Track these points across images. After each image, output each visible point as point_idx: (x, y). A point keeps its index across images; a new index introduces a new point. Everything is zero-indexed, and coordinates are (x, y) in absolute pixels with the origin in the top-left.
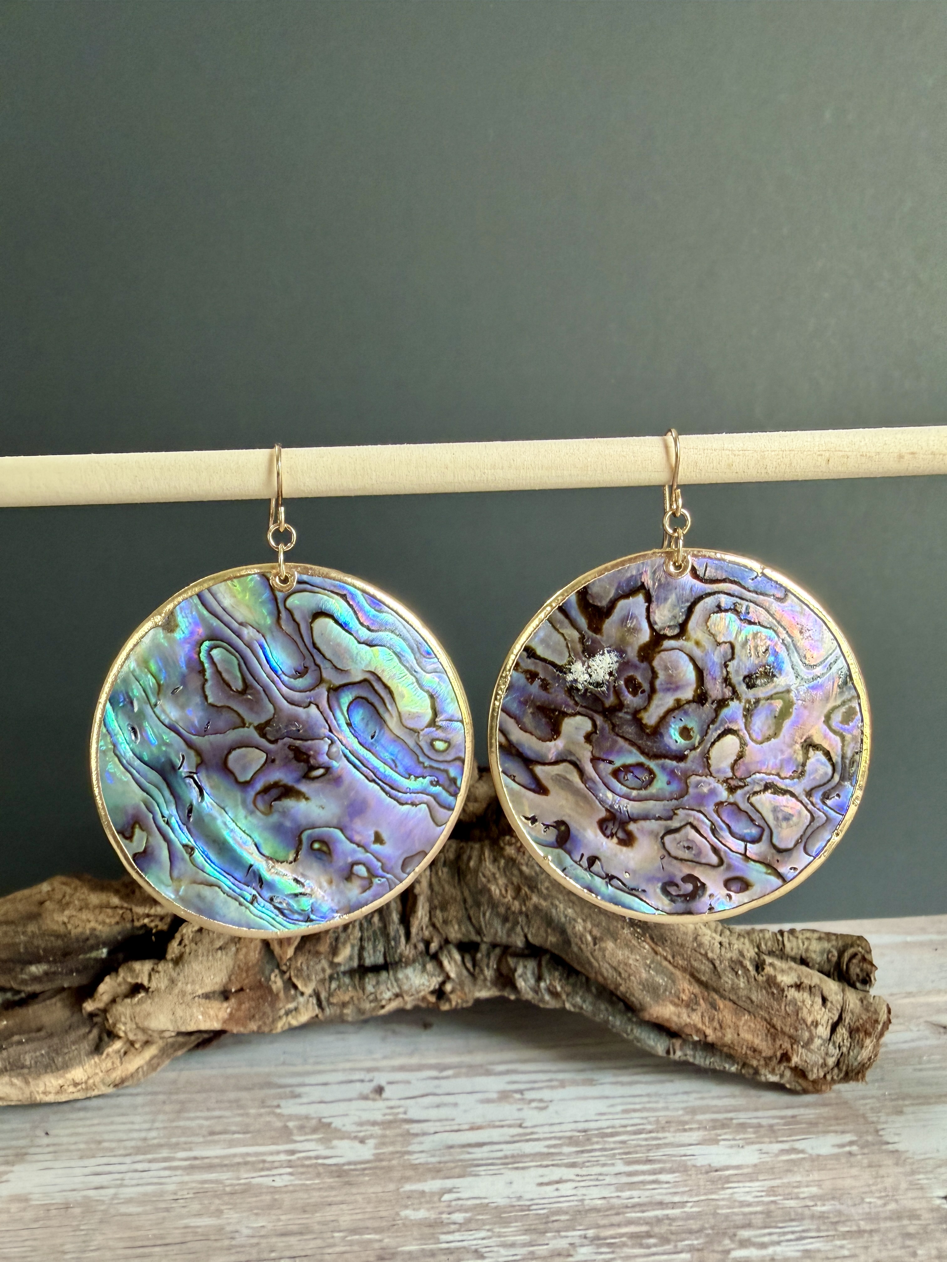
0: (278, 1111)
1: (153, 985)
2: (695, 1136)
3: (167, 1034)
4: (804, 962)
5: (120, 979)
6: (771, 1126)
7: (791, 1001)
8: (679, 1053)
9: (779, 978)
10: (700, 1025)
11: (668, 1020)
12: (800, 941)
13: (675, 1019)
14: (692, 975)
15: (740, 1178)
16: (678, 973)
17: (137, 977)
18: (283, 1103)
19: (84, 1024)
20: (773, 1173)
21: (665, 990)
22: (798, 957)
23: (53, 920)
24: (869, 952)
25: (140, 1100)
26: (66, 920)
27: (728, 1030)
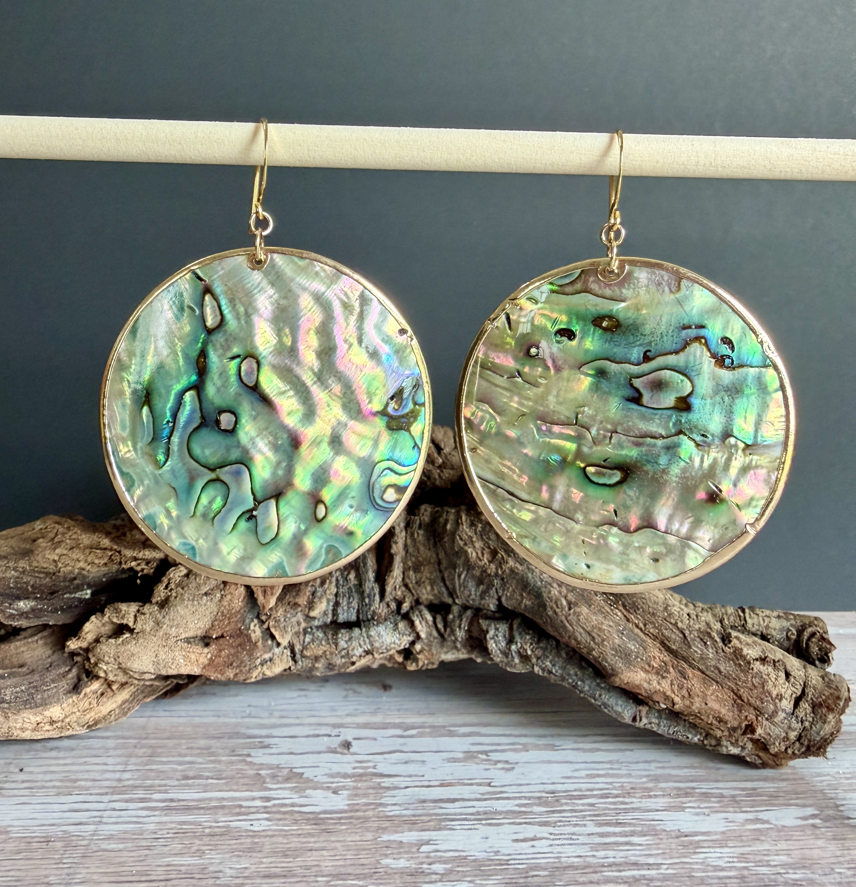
0: (249, 759)
1: (138, 627)
2: (662, 802)
3: (147, 676)
4: (764, 637)
5: (106, 618)
6: (733, 796)
7: (757, 673)
8: (645, 721)
9: (745, 651)
10: (669, 693)
11: (638, 687)
12: (761, 619)
13: (645, 685)
14: (663, 643)
15: (710, 844)
16: (649, 641)
17: (123, 618)
18: (253, 752)
19: (64, 663)
20: (742, 841)
21: (637, 657)
22: (759, 633)
23: (44, 557)
24: (826, 632)
25: (111, 743)
26: (56, 558)
27: (696, 698)
